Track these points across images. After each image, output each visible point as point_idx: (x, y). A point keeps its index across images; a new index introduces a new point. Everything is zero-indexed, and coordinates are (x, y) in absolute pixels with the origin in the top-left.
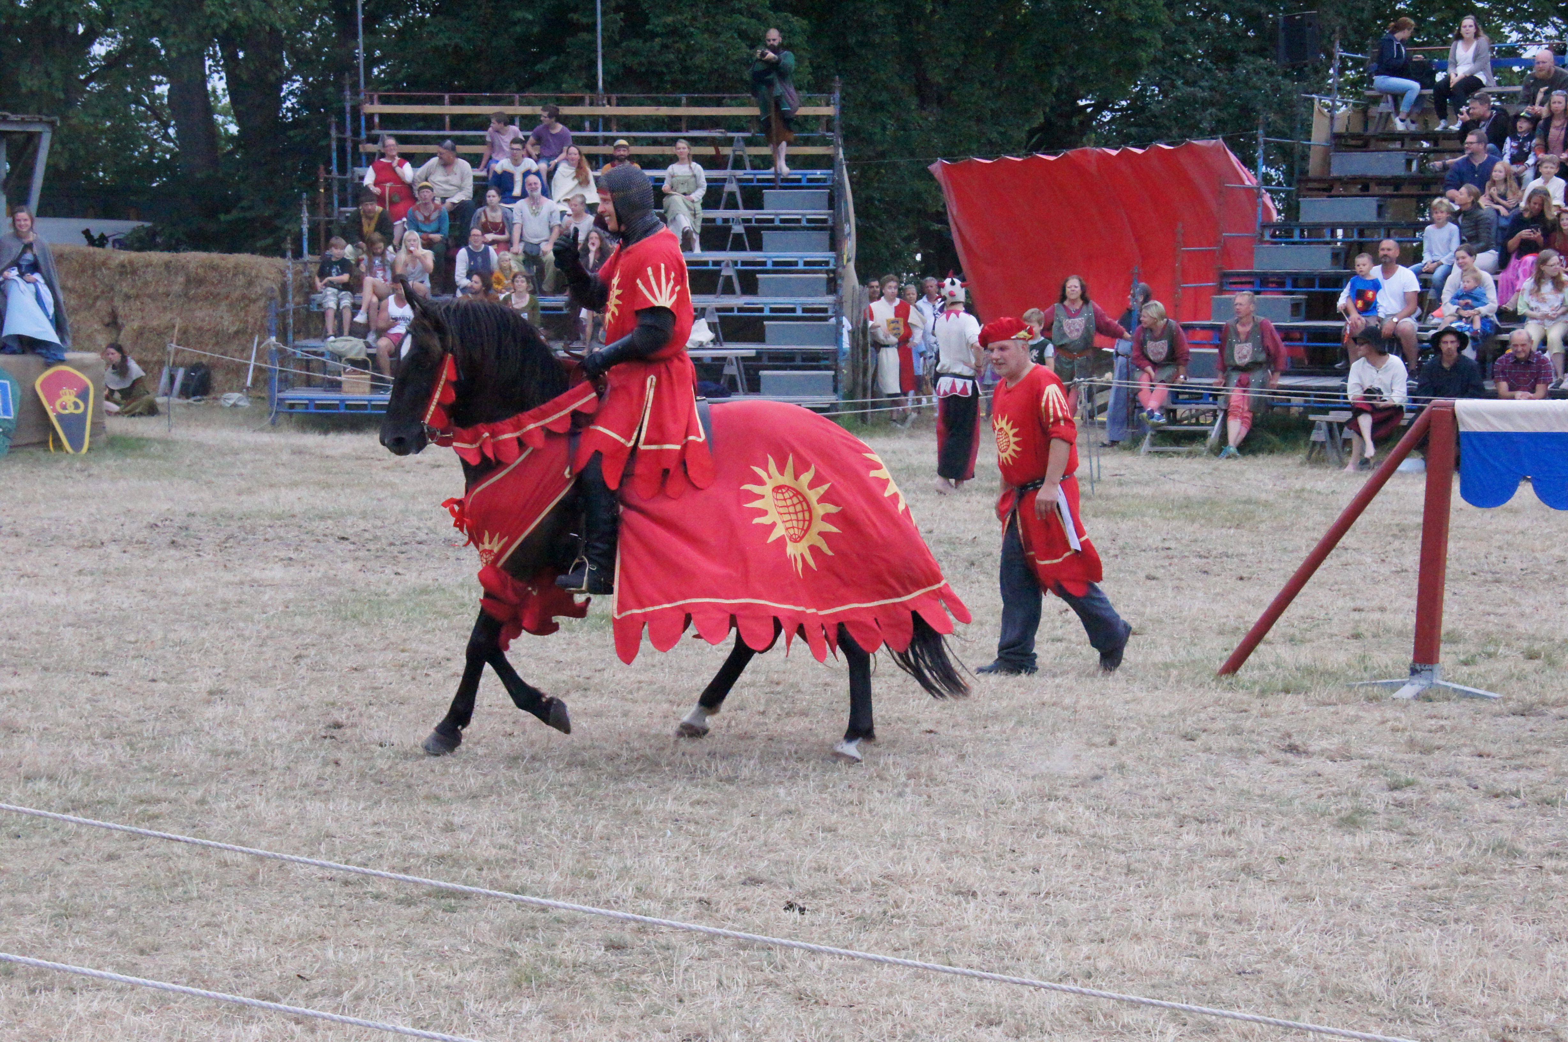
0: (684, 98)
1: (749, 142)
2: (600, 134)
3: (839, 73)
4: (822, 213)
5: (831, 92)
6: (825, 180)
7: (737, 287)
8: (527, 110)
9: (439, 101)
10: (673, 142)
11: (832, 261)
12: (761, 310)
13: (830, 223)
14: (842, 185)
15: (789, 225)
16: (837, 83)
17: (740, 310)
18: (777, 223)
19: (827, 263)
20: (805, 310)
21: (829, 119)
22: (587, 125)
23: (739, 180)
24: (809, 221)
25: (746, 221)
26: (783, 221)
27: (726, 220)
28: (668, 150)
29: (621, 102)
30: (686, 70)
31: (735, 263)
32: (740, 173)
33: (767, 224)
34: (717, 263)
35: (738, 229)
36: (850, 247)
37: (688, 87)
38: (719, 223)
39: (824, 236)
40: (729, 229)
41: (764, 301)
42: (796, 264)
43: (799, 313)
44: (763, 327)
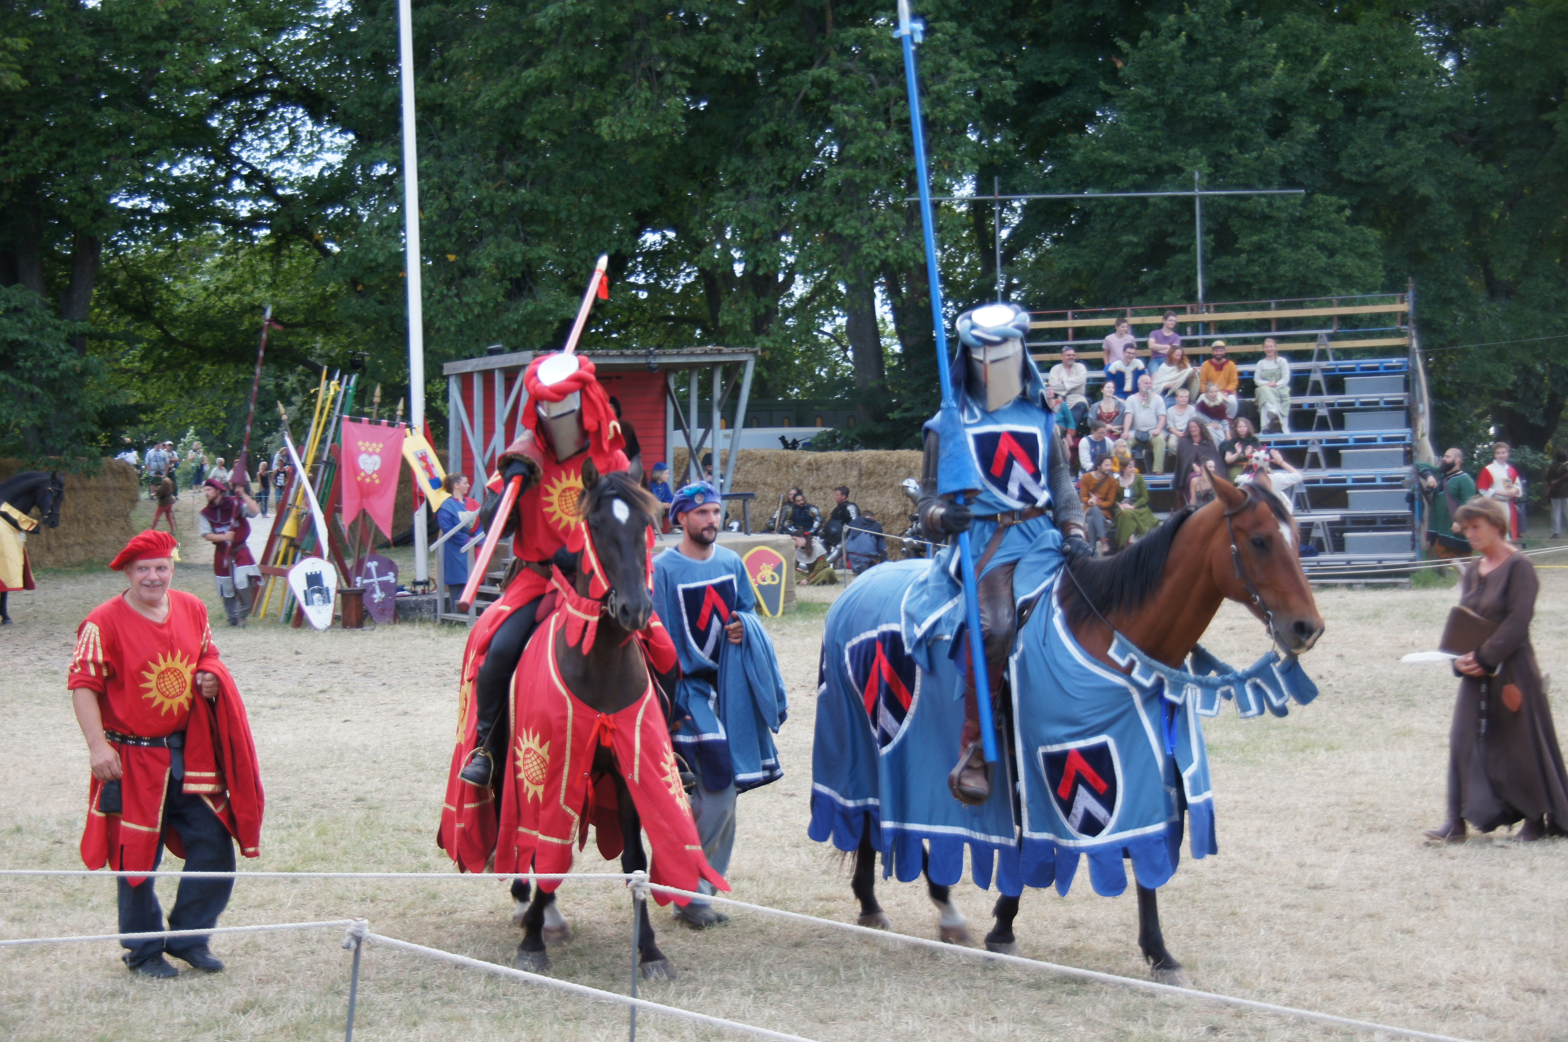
0: (1273, 303)
1: (1332, 338)
2: (1200, 337)
3: (1412, 274)
4: (1399, 395)
5: (1404, 290)
6: (1400, 367)
7: (1322, 462)
8: (1137, 320)
9: (1063, 317)
10: (1261, 340)
11: (1408, 436)
12: (1344, 481)
13: (1406, 404)
14: (1415, 371)
15: (1369, 407)
16: (1411, 284)
17: (1326, 481)
18: (1357, 406)
19: (1403, 439)
20: (1384, 480)
21: (1404, 315)
22: (1189, 330)
23: (1324, 370)
24: (1387, 403)
25: (1329, 405)
26: (1363, 404)
27: (1312, 405)
28: (1259, 348)
29: (1218, 309)
30: (1272, 279)
31: (1321, 441)
32: (1323, 364)
33: (1349, 407)
34: (1304, 442)
35: (1323, 412)
36: (1424, 423)
37: (1275, 293)
38: (1305, 408)
39: (1401, 416)
40: (1315, 412)
41: (1347, 473)
42: (1375, 440)
43: (1379, 482)
44: (1346, 495)
